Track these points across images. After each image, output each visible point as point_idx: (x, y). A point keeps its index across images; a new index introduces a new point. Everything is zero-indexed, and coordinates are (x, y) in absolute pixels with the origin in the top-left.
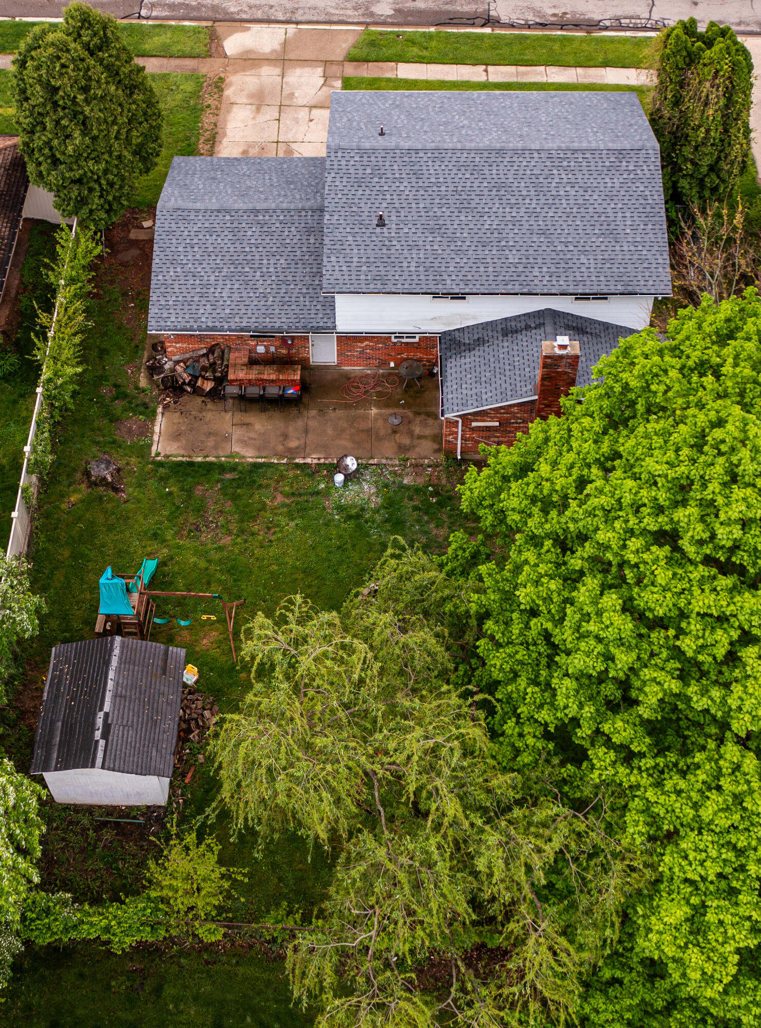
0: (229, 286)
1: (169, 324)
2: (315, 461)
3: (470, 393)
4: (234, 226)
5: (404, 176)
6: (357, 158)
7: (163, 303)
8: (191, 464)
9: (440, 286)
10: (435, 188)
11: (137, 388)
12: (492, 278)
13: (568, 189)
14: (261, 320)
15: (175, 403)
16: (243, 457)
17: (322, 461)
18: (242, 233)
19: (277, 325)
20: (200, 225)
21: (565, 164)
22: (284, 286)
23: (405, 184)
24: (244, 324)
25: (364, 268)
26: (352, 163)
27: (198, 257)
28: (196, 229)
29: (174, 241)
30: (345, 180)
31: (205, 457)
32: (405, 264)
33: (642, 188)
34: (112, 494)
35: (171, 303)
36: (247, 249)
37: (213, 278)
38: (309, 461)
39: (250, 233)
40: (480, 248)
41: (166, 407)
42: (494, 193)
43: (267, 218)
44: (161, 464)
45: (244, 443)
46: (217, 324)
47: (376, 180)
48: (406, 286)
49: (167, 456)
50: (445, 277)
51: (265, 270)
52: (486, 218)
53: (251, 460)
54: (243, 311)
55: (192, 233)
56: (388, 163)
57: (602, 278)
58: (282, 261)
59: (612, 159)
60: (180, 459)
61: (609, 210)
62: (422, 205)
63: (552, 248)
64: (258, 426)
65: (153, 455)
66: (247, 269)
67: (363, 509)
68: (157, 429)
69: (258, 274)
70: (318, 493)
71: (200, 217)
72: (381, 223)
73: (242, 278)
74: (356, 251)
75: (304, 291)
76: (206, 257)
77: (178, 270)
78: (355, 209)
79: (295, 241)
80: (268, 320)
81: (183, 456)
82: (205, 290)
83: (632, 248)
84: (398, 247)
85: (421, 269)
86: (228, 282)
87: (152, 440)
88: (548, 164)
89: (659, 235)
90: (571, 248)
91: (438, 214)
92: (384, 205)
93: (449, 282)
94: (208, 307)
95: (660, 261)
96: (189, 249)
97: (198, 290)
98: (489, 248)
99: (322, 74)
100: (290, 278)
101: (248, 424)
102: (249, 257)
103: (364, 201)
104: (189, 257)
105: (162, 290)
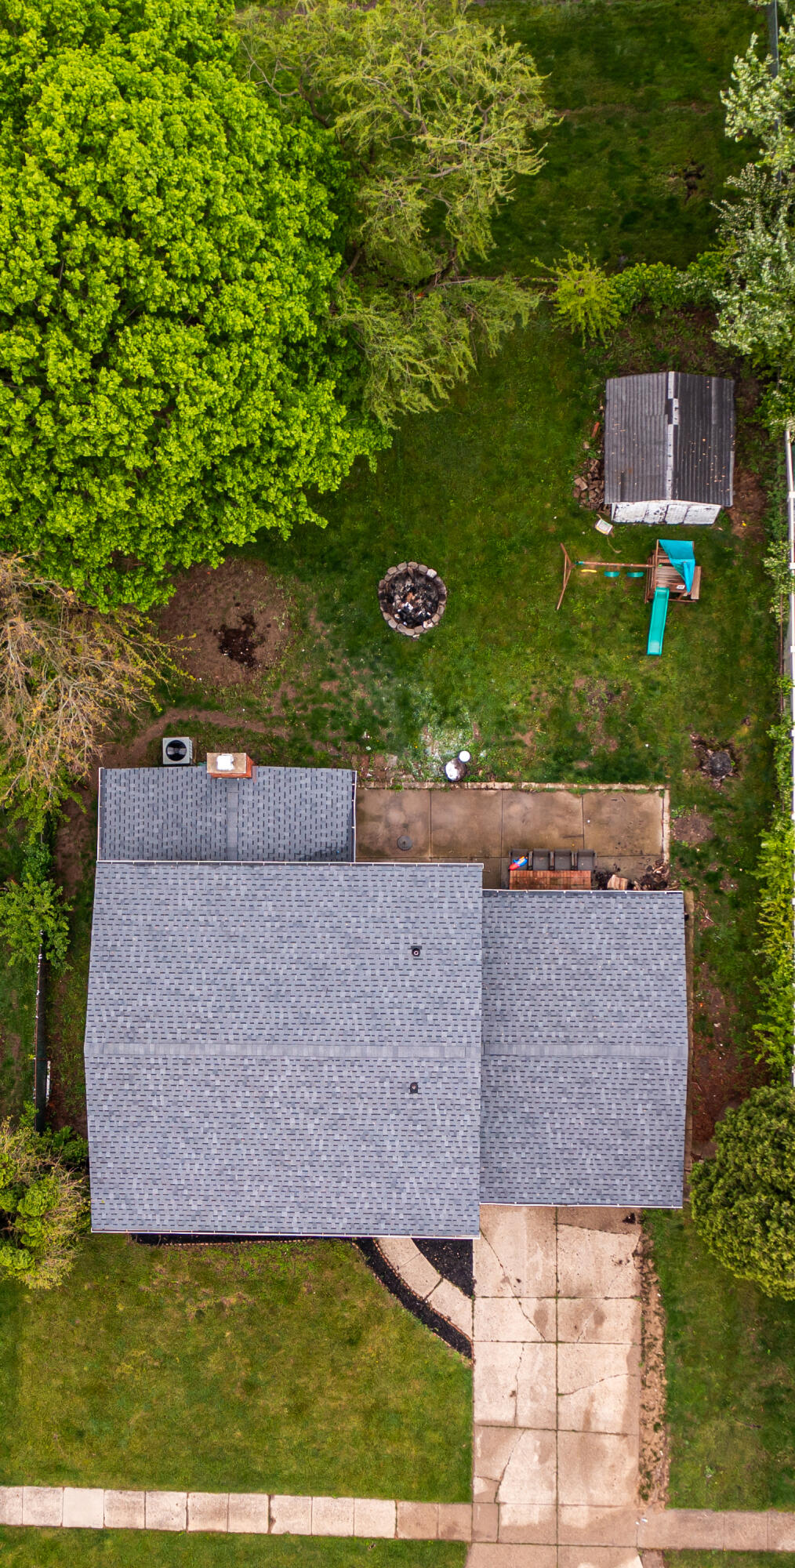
0: (594, 947)
1: (660, 901)
2: (491, 785)
3: (323, 791)
4: (592, 1024)
5: (388, 1011)
6: (444, 1034)
7: (668, 926)
8: (624, 780)
9: (351, 873)
10: (352, 994)
11: (695, 889)
12: (293, 883)
13: (197, 993)
14: (555, 905)
15: (650, 868)
16: (568, 790)
17: (483, 785)
18: (582, 1014)
19: (536, 899)
20: (634, 1025)
21: (198, 1026)
22: (530, 946)
23: (387, 1000)
24: (573, 900)
25: (436, 895)
26: (450, 1029)
27: (633, 984)
28: (638, 1020)
29: (663, 1004)
30: (458, 1006)
31: (610, 790)
32: (389, 899)
33: (112, 992)
34: (706, 737)
35: (660, 926)
36: (575, 993)
37: (613, 957)
38: (498, 785)
39: (573, 1014)
40: (304, 919)
41: (659, 863)
42: (284, 988)
43: (553, 1034)
44: (658, 778)
45: (568, 810)
46: (604, 900)
47: (422, 1007)
48: (388, 874)
49: (651, 791)
50: (345, 884)
51: (553, 967)
52: (295, 956)
53: (561, 786)
54: (575, 916)
55: (642, 1014)
56: (408, 1028)
57: (171, 882)
58: (533, 978)
59: (141, 1031)
60: (638, 787)
61: (153, 965)
62: (369, 972)
63: (223, 919)
64: (556, 834)
65: (667, 792)
66: (574, 967)
67: (440, 723)
68: (667, 829)
69: (561, 962)
70: (487, 746)
71: (634, 1035)
72: (416, 949)
73: (579, 957)
74: (446, 916)
75: (506, 941)
76: (623, 983)
77: (654, 968)
78: (447, 968)
79: (519, 1003)
80: (547, 905)
81: (634, 791)
82: (622, 942)
83: (133, 918)
84: (397, 920)
85: (371, 894)
86: (595, 952)
87: (671, 814)
88: (218, 1026)
89: (100, 933)
90: (201, 919)
91: (349, 961)
92: (412, 973)
93: (341, 878)
94: (616, 921)
95: (104, 901)
96: (644, 994)
97: (629, 942)
98: (294, 920)
99: (503, 1509)
100: (523, 956)
101: (566, 837)
102: (572, 983)
103: (435, 979)
104: (642, 983)
105: (671, 942)
